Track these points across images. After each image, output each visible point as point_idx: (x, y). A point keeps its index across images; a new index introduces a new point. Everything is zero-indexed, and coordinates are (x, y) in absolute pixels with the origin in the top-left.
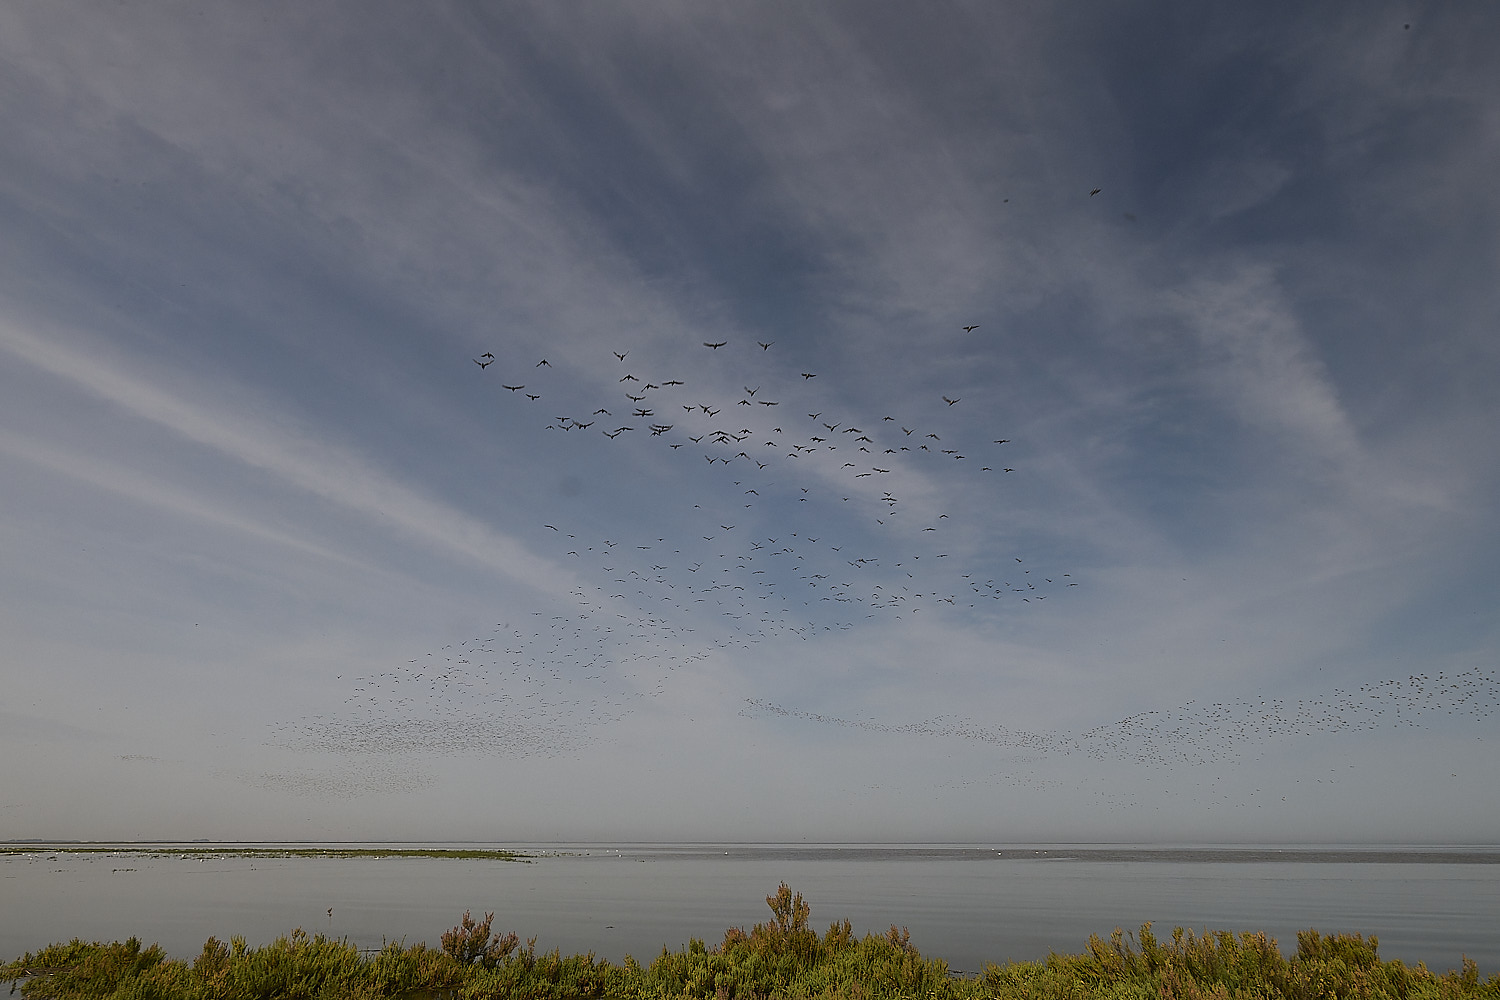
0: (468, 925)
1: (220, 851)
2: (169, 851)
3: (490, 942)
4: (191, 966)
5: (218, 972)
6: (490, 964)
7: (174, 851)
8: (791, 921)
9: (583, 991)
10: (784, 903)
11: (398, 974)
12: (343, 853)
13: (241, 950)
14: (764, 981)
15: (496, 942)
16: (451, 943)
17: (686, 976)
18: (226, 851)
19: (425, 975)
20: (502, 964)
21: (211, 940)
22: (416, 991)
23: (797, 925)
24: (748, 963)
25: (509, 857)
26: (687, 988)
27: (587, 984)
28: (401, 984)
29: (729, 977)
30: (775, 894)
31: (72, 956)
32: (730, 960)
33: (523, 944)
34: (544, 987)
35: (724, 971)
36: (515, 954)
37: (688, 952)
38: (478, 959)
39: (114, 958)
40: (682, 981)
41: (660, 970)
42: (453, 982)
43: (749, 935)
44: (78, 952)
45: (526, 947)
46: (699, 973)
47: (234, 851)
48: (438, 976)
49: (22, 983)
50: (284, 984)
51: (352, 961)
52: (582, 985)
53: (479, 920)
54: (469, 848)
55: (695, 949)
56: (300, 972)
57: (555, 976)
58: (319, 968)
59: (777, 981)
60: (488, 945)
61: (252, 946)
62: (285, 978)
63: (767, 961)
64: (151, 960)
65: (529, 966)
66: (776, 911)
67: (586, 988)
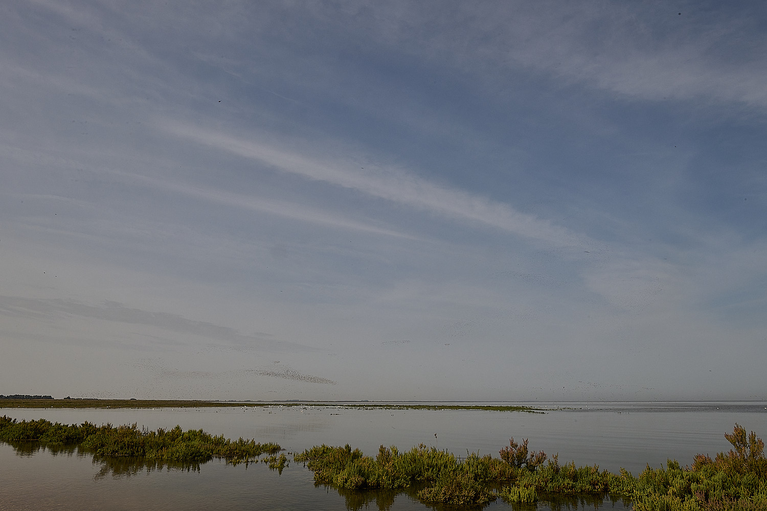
0: (514, 445)
1: (375, 406)
2: (352, 406)
3: (529, 457)
4: (375, 460)
5: (388, 462)
6: (531, 469)
7: (355, 406)
8: (748, 451)
9: (595, 488)
10: (739, 438)
11: (479, 471)
12: (434, 408)
13: (396, 453)
14: (732, 491)
15: (533, 456)
16: (506, 455)
17: (668, 484)
18: (377, 406)
19: (495, 472)
20: (538, 468)
21: (382, 447)
22: (491, 481)
23: (753, 454)
24: (716, 478)
25: (530, 410)
26: (670, 491)
27: (597, 485)
28: (482, 476)
29: (702, 486)
30: (731, 432)
31: (324, 452)
32: (701, 475)
33: (550, 457)
34: (568, 484)
35: (698, 482)
36: (546, 463)
37: (667, 469)
38: (523, 465)
39: (342, 454)
40: (665, 487)
41: (647, 479)
42: (511, 478)
43: (714, 460)
44: (325, 451)
45: (552, 460)
46: (678, 484)
47: (381, 406)
48: (502, 474)
49: (307, 463)
50: (421, 472)
51: (453, 462)
52: (594, 484)
53: (520, 443)
54: (504, 405)
55: (672, 466)
56: (428, 466)
57: (575, 477)
58: (437, 465)
59: (743, 491)
60: (528, 458)
61: (401, 451)
62: (420, 468)
63: (732, 478)
64: (357, 456)
65: (557, 471)
66: (734, 444)
67: (597, 487)
